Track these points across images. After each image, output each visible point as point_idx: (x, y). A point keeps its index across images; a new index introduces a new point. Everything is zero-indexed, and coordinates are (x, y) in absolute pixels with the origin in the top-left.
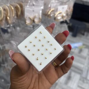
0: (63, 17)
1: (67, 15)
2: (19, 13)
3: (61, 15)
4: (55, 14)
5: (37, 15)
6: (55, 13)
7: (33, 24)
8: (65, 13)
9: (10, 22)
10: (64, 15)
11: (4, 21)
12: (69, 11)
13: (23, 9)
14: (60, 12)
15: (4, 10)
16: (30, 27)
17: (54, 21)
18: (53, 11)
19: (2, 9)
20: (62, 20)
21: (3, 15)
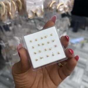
0: (65, 9)
1: (69, 6)
2: (21, 8)
3: (63, 6)
6: (57, 5)
8: (66, 5)
10: (66, 6)
11: (6, 17)
13: (25, 3)
14: (62, 3)
17: (56, 13)
18: (54, 3)
20: (64, 12)
21: (5, 10)
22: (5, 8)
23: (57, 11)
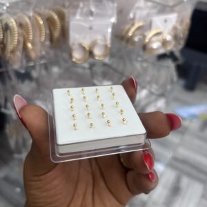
0: (164, 43)
1: (176, 37)
2: (57, 34)
3: (160, 37)
4: (144, 37)
5: (99, 38)
6: (146, 34)
7: (91, 60)
8: (170, 34)
9: (33, 55)
10: (169, 38)
12: (179, 27)
14: (159, 31)
15: (21, 25)
16: (84, 68)
17: (141, 52)
18: (139, 28)
19: (14, 23)
20: (162, 51)
21: (16, 38)
22: (18, 33)
23: (145, 47)
